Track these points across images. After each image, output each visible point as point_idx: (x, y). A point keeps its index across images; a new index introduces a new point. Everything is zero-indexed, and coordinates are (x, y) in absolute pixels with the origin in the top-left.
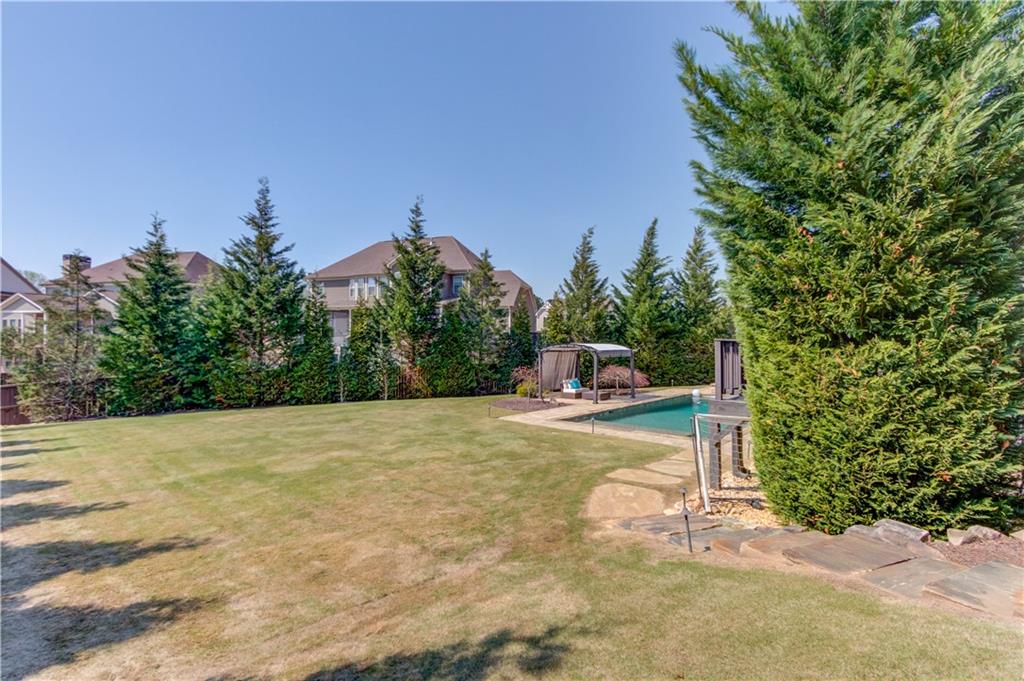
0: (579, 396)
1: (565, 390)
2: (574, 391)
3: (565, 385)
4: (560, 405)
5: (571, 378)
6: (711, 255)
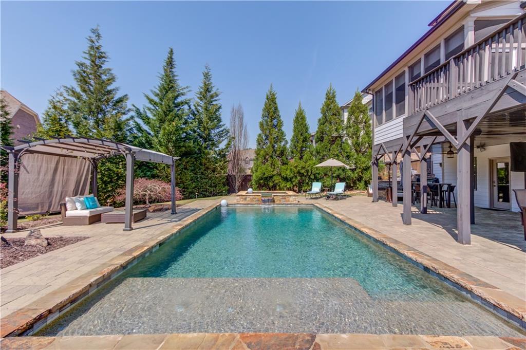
0: (95, 219)
1: (70, 213)
2: (86, 213)
3: (69, 206)
4: (51, 244)
5: (82, 194)
6: (217, 96)
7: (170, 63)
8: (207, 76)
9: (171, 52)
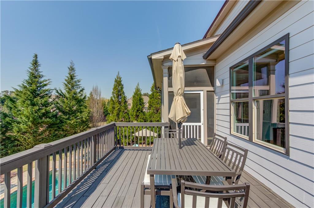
7: (35, 63)
8: (72, 69)
9: (36, 56)
